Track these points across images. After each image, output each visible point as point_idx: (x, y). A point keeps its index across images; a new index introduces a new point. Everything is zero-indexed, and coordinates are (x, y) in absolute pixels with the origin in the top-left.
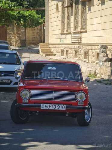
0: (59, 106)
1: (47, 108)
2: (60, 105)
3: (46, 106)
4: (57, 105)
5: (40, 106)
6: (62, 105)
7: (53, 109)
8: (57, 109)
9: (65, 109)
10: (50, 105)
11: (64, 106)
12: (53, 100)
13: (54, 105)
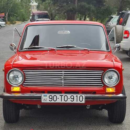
0: (72, 97)
1: (53, 102)
2: (75, 95)
3: (51, 97)
4: (69, 96)
5: (40, 98)
6: (79, 95)
7: (63, 101)
8: (69, 101)
9: (83, 102)
10: (58, 95)
11: (81, 97)
12: (63, 86)
13: (64, 95)
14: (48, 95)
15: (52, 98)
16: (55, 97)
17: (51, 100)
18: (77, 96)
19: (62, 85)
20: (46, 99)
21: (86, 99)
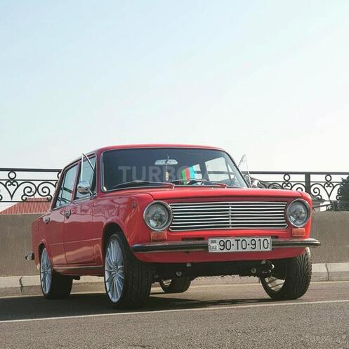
0: (253, 242)
1: (225, 251)
2: (257, 239)
3: (222, 243)
4: (248, 240)
5: (206, 247)
6: (262, 239)
7: (240, 250)
8: (249, 249)
9: (269, 249)
10: (233, 240)
11: (265, 242)
12: (231, 228)
13: (241, 239)
14: (218, 240)
15: (224, 245)
16: (228, 243)
17: (222, 248)
18: (260, 240)
19: (229, 227)
20: (215, 246)
21: (273, 245)
